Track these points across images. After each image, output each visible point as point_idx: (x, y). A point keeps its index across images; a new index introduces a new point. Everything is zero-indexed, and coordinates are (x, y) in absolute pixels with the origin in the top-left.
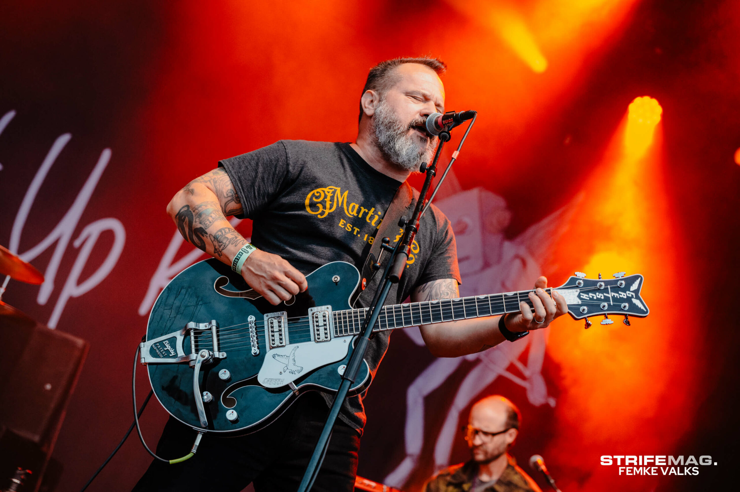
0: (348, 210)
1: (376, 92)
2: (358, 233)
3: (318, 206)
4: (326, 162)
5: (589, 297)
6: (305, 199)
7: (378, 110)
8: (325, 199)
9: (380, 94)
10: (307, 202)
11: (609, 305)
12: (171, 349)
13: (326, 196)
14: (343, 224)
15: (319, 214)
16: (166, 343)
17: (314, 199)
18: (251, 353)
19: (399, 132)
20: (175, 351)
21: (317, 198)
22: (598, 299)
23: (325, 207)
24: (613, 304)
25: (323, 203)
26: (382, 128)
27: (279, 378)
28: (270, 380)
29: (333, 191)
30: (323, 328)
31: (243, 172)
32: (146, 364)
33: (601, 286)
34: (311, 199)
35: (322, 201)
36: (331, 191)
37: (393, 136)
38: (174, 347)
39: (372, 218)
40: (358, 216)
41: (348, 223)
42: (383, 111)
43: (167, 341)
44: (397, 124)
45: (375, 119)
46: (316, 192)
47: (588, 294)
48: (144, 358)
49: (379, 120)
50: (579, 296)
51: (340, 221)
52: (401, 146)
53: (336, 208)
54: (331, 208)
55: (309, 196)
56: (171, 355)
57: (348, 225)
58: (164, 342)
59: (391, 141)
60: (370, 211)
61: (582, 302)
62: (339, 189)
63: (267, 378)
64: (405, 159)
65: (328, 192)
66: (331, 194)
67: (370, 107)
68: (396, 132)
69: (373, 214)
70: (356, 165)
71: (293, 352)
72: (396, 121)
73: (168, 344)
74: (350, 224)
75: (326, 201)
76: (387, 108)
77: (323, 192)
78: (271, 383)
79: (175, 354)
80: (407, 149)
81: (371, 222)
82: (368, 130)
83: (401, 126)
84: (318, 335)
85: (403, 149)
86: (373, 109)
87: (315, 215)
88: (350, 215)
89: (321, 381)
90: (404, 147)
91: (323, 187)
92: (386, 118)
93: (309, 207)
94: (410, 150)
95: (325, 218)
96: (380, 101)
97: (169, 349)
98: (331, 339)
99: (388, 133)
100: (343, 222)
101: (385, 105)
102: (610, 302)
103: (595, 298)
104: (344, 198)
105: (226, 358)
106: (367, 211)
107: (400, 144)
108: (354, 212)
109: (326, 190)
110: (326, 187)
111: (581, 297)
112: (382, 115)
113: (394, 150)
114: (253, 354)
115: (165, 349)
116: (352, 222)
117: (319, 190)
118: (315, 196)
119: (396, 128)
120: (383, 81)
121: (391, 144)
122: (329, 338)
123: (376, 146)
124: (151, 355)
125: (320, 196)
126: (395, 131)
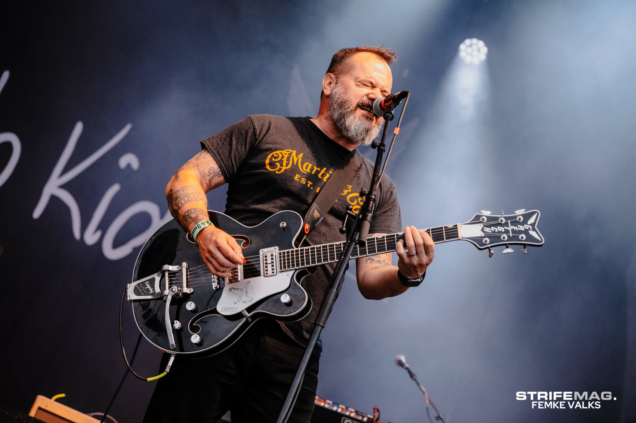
0: (302, 168)
1: (334, 75)
2: (311, 186)
3: (276, 165)
4: (286, 130)
5: (491, 231)
6: (266, 159)
7: (334, 92)
8: (283, 159)
9: (337, 78)
10: (267, 161)
11: (509, 236)
12: (150, 288)
13: (283, 157)
14: (298, 178)
15: (277, 170)
16: (146, 283)
17: (273, 159)
18: (213, 288)
19: (349, 110)
20: (154, 289)
21: (276, 158)
22: (499, 232)
23: (282, 165)
24: (512, 235)
25: (281, 162)
26: (335, 107)
27: (234, 307)
28: (226, 309)
29: (289, 153)
30: (270, 265)
31: (221, 148)
32: (131, 301)
33: (502, 221)
34: (271, 159)
35: (280, 160)
36: (288, 153)
37: (344, 114)
38: (153, 286)
39: (323, 175)
40: (311, 172)
41: (303, 177)
42: (337, 92)
43: (148, 282)
44: (348, 104)
45: (331, 99)
46: (275, 153)
47: (491, 228)
48: (129, 296)
49: (334, 99)
50: (482, 230)
51: (295, 176)
52: (350, 122)
53: (291, 166)
54: (287, 166)
55: (269, 157)
56: (150, 293)
57: (303, 179)
58: (145, 283)
59: (342, 118)
60: (322, 170)
61: (485, 234)
62: (294, 152)
63: (224, 307)
64: (353, 134)
65: (285, 154)
66: (288, 155)
67: (328, 88)
68: (346, 111)
69: (325, 172)
70: (313, 133)
71: (246, 285)
72: (347, 101)
73: (148, 284)
74: (304, 178)
75: (283, 161)
76: (341, 90)
77: (281, 154)
78: (227, 311)
79: (153, 292)
80: (355, 126)
81: (323, 178)
82: (326, 107)
83: (350, 105)
84: (267, 270)
85: (351, 125)
86: (331, 90)
87: (273, 171)
88: (304, 171)
89: (268, 308)
90: (353, 124)
91: (281, 150)
92: (339, 98)
93: (268, 165)
94: (357, 126)
95: (281, 173)
96: (336, 83)
97: (149, 288)
98: (276, 274)
99: (340, 111)
100: (298, 177)
101: (340, 88)
102: (510, 233)
103: (496, 231)
104: (299, 158)
105: (192, 293)
106: (319, 169)
107: (349, 122)
108: (307, 170)
109: (284, 152)
110: (283, 150)
111: (485, 230)
112: (337, 96)
113: (345, 126)
114: (215, 289)
115: (146, 288)
116: (306, 177)
117: (277, 152)
118: (274, 156)
119: (347, 107)
120: (340, 67)
121: (342, 120)
122: (275, 273)
123: (331, 121)
124: (134, 293)
125: (278, 157)
126: (345, 109)
